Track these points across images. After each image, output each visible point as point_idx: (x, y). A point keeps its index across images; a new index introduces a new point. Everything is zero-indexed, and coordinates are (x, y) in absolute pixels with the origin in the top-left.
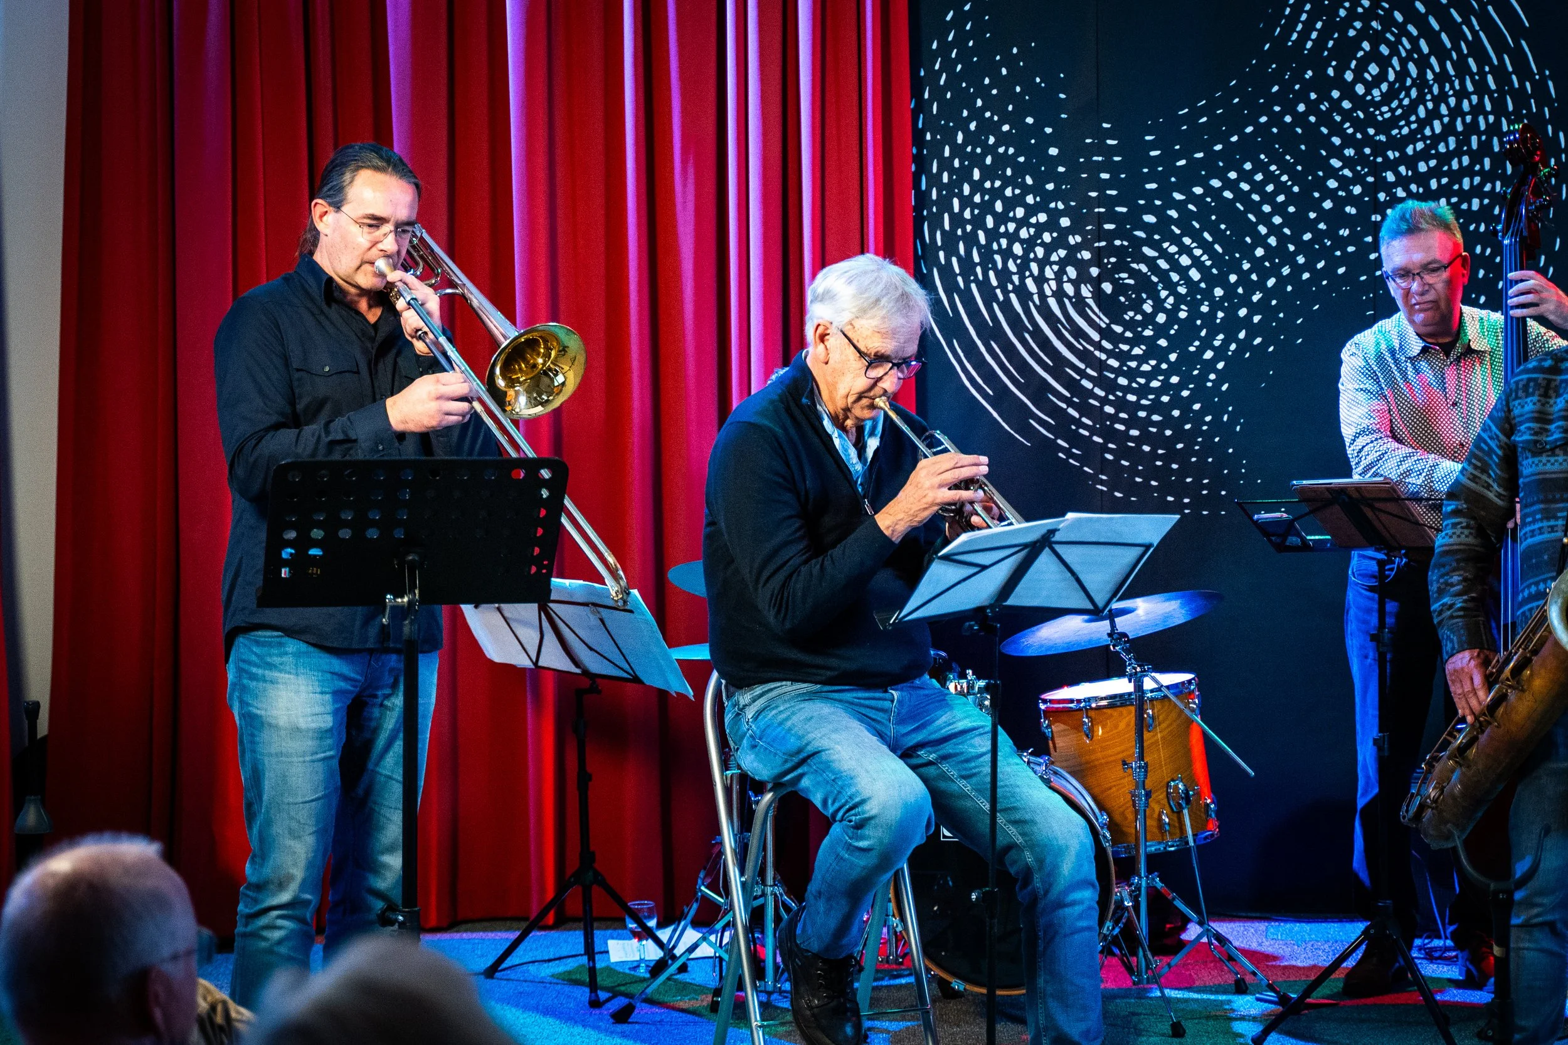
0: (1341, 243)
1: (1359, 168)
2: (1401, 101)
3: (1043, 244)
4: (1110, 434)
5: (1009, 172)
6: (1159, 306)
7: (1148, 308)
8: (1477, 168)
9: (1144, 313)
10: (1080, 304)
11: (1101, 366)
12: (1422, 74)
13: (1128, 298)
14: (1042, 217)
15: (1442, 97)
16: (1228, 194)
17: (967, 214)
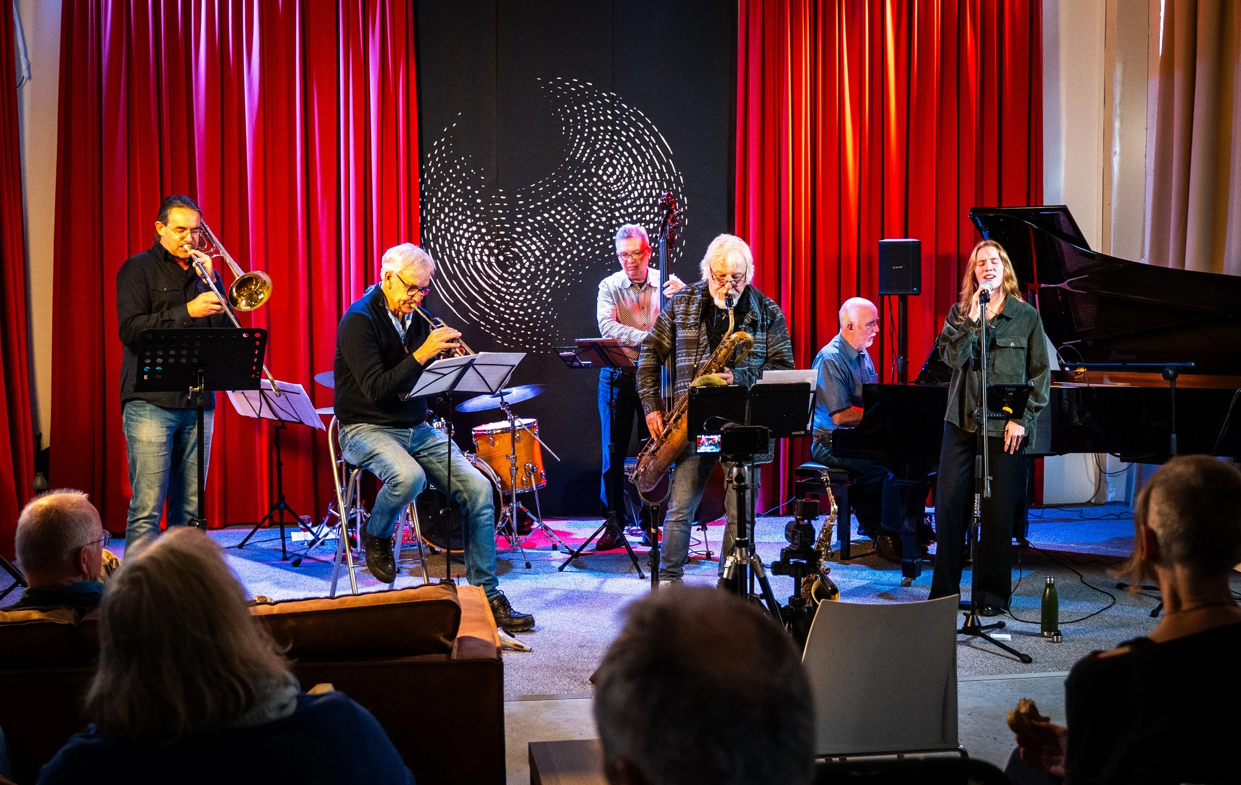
0: (597, 241)
1: (605, 210)
2: (621, 183)
3: (474, 240)
4: (502, 319)
5: (460, 209)
6: (523, 266)
7: (518, 267)
8: (652, 211)
9: (516, 269)
10: (490, 265)
11: (499, 291)
12: (630, 172)
13: (510, 262)
14: (474, 228)
15: (638, 182)
16: (551, 220)
17: (443, 227)
